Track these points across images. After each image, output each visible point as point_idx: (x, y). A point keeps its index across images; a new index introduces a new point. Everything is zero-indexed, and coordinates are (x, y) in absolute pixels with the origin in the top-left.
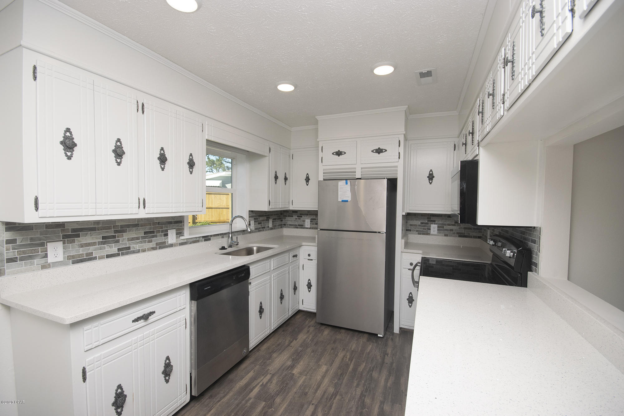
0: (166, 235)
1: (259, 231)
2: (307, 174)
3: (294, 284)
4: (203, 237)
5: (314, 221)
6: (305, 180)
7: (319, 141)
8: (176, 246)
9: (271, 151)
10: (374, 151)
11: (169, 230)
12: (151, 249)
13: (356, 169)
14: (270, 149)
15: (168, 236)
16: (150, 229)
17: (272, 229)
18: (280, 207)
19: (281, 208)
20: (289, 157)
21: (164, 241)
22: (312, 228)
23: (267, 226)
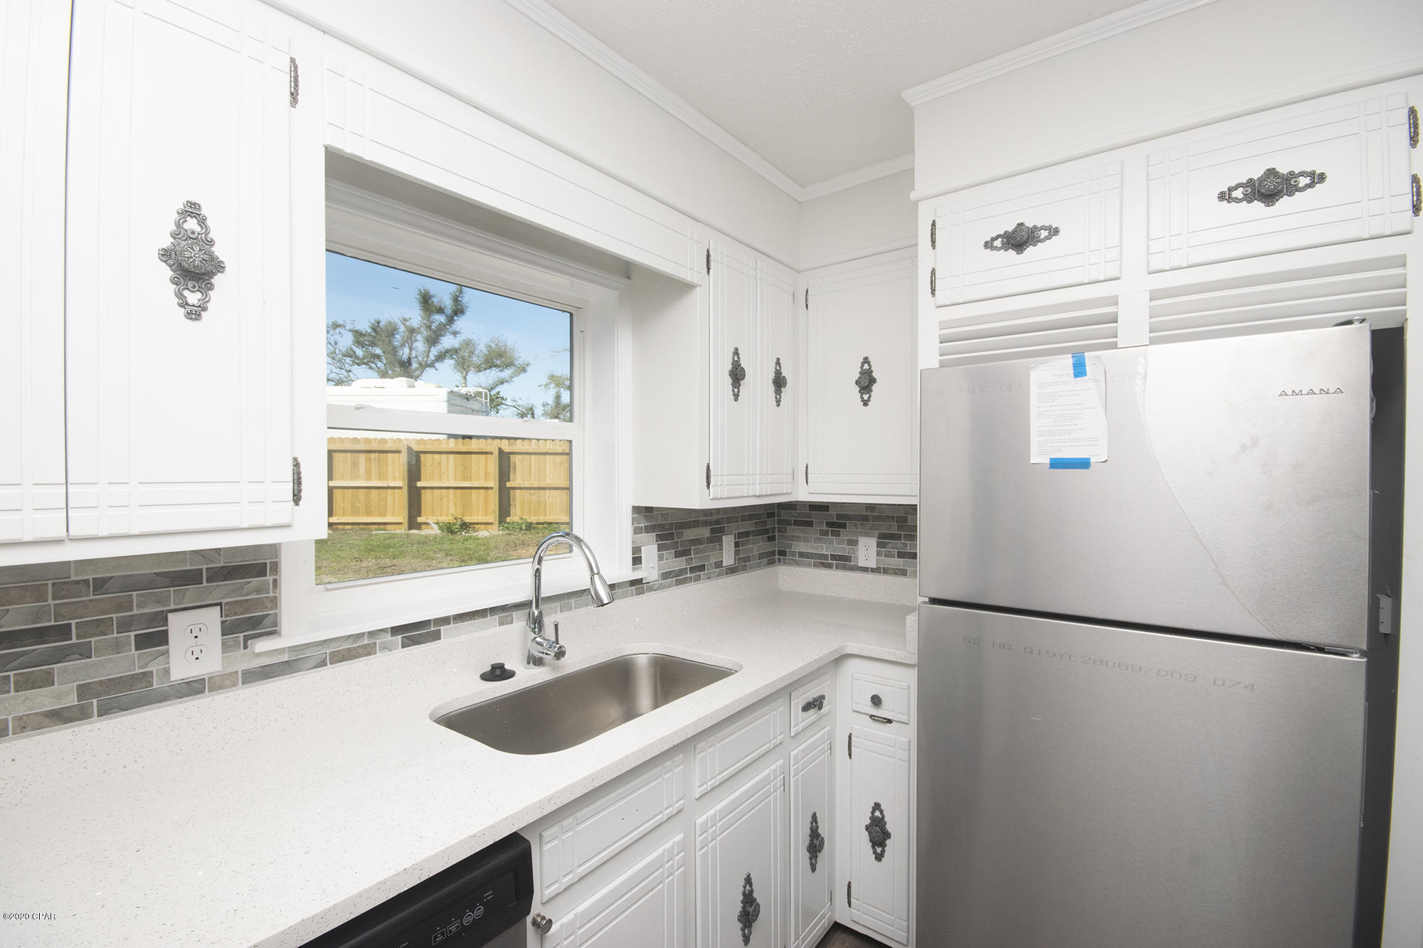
0: (157, 639)
1: (679, 583)
2: (866, 360)
3: (809, 825)
4: (395, 630)
5: (890, 545)
6: (857, 383)
7: (917, 202)
8: (220, 688)
9: (712, 264)
10: (1238, 194)
11: (170, 616)
12: (47, 720)
13: (1116, 304)
14: (708, 256)
15: (166, 642)
16: (37, 616)
17: (732, 570)
18: (758, 494)
19: (760, 496)
20: (791, 297)
21: (137, 671)
22: (886, 571)
23: (713, 560)
